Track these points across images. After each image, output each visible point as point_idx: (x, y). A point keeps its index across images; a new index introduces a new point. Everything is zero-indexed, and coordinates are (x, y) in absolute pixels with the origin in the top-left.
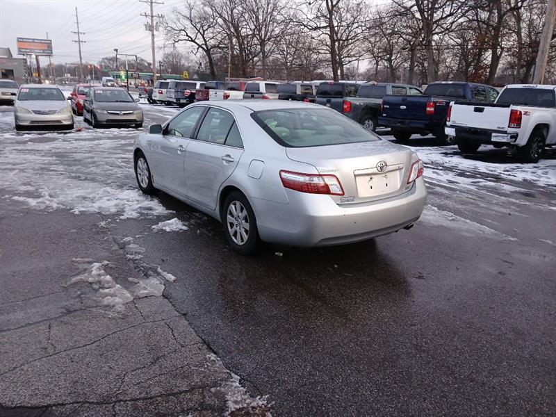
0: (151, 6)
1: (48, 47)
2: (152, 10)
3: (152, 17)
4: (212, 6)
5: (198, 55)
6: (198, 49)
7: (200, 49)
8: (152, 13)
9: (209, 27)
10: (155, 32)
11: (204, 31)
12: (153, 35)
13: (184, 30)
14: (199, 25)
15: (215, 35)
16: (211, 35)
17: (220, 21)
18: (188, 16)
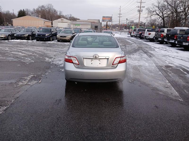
0: (141, 4)
1: (111, 19)
2: (141, 5)
3: (141, 7)
4: (167, 2)
5: (160, 20)
6: (160, 18)
7: (161, 18)
8: (141, 6)
9: (165, 9)
10: (141, 13)
11: (163, 11)
12: (140, 13)
13: (155, 11)
14: (161, 9)
15: (167, 12)
16: (165, 13)
17: (170, 7)
18: (158, 6)
